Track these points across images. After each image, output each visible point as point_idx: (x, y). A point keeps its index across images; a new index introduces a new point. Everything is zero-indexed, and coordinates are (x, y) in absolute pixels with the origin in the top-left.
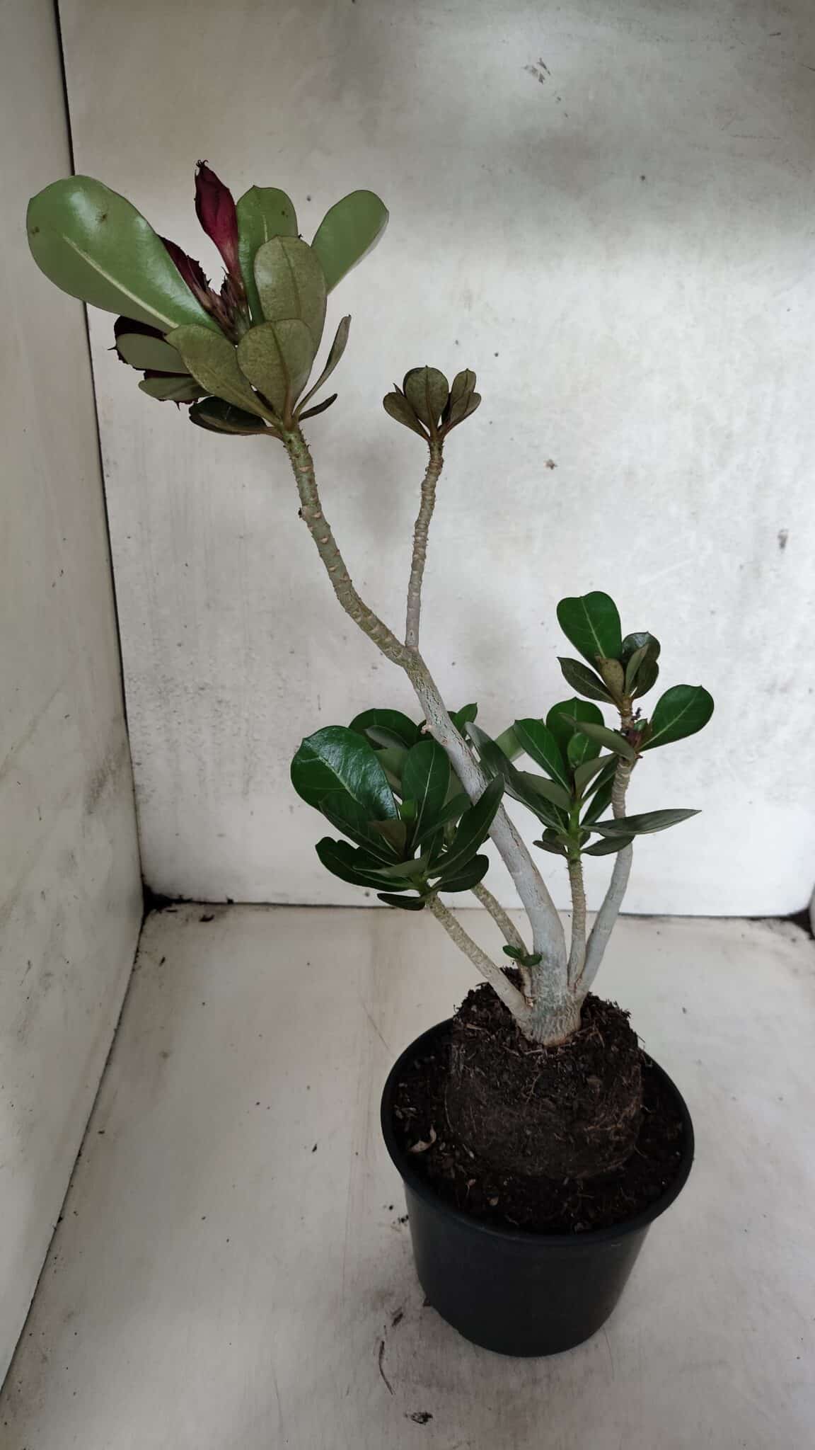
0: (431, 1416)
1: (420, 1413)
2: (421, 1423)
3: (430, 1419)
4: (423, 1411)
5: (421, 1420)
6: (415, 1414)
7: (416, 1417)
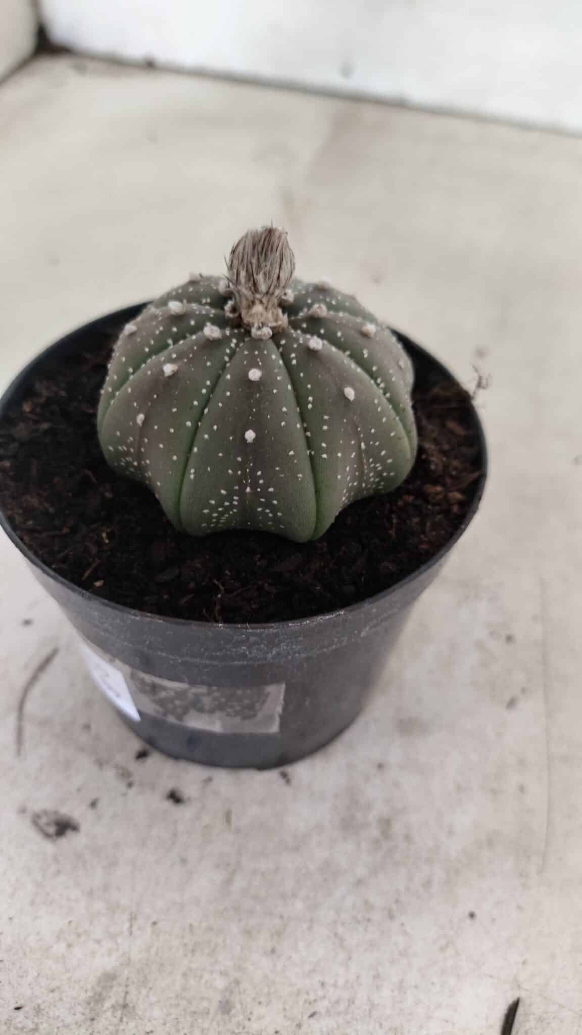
0: (75, 828)
1: (56, 813)
2: (47, 835)
3: (69, 833)
4: (66, 810)
5: (52, 830)
6: (45, 812)
7: (44, 820)
